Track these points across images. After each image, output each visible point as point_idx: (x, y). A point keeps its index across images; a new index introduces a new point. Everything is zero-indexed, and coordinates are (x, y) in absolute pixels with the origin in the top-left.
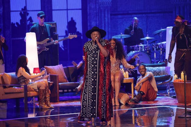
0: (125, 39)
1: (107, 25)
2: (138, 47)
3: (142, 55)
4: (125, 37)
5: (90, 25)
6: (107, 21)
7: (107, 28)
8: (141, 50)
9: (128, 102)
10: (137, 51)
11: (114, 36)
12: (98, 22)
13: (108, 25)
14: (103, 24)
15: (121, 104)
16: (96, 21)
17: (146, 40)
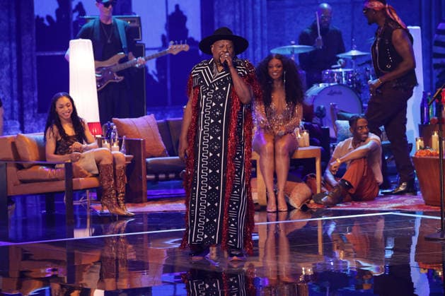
0: (300, 55)
1: (259, 21)
2: (332, 74)
3: (340, 93)
4: (302, 51)
5: (219, 22)
6: (258, 12)
7: (259, 30)
8: (338, 82)
9: (308, 203)
10: (329, 83)
11: (275, 47)
12: (237, 17)
13: (261, 22)
14: (250, 21)
15: (290, 208)
16: (233, 13)
17: (351, 58)
